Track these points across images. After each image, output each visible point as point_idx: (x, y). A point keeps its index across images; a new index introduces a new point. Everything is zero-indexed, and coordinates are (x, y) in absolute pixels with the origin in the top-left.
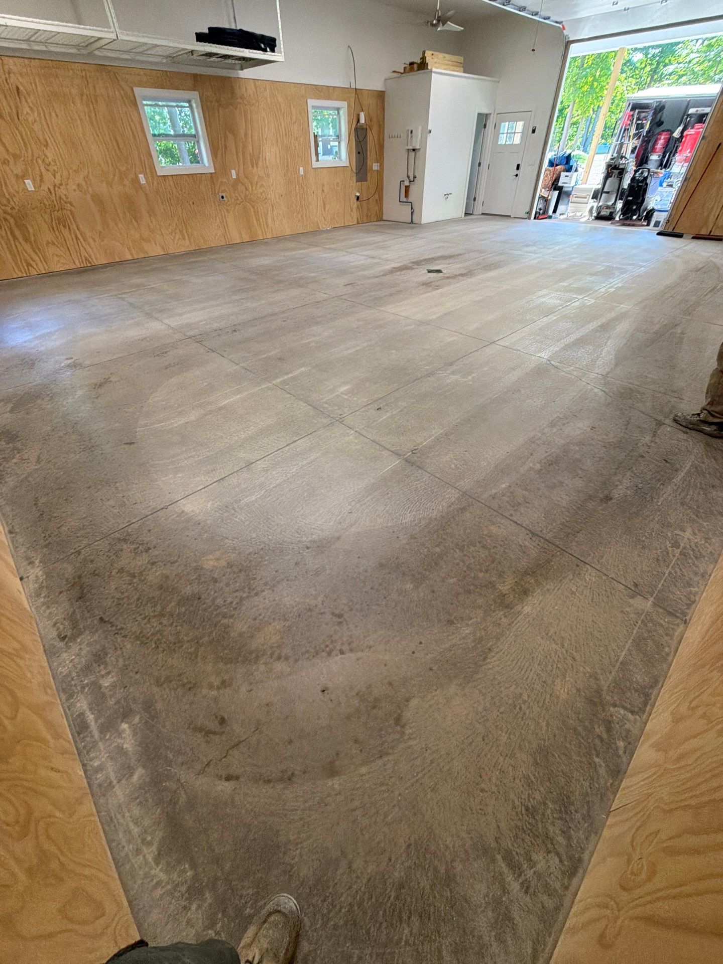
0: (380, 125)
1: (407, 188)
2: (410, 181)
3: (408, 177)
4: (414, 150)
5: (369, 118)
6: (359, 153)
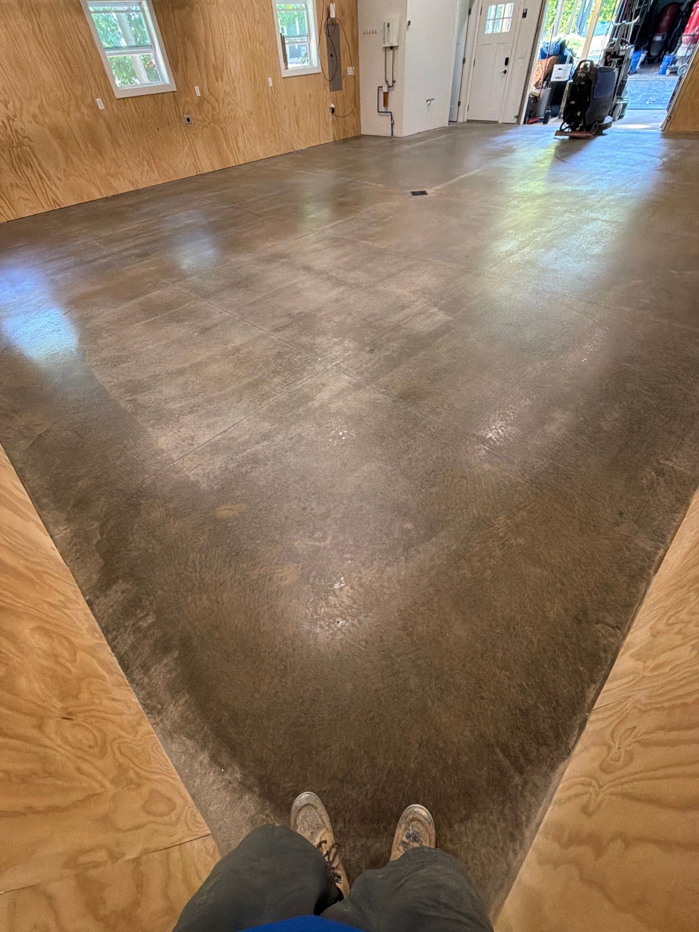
0: (353, 19)
1: (386, 95)
2: (389, 87)
3: (387, 82)
4: (392, 48)
5: (341, 10)
6: (331, 55)
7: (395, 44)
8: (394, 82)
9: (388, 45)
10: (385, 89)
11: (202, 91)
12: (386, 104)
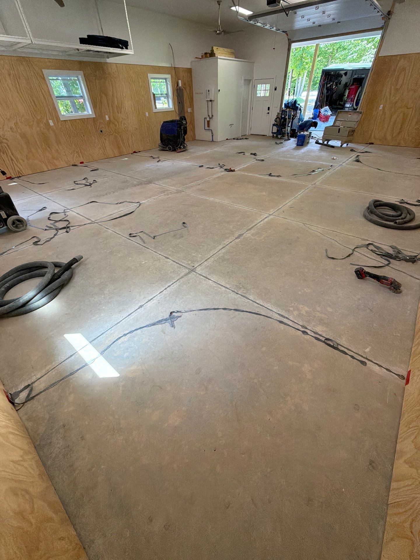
0: (190, 87)
1: (208, 122)
2: (210, 118)
3: (209, 116)
4: (211, 101)
5: (184, 84)
6: (179, 103)
7: (213, 100)
8: (212, 116)
9: (209, 99)
10: (208, 119)
11: (109, 118)
12: (208, 126)
